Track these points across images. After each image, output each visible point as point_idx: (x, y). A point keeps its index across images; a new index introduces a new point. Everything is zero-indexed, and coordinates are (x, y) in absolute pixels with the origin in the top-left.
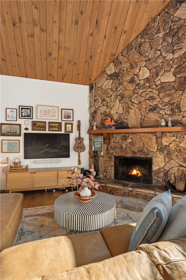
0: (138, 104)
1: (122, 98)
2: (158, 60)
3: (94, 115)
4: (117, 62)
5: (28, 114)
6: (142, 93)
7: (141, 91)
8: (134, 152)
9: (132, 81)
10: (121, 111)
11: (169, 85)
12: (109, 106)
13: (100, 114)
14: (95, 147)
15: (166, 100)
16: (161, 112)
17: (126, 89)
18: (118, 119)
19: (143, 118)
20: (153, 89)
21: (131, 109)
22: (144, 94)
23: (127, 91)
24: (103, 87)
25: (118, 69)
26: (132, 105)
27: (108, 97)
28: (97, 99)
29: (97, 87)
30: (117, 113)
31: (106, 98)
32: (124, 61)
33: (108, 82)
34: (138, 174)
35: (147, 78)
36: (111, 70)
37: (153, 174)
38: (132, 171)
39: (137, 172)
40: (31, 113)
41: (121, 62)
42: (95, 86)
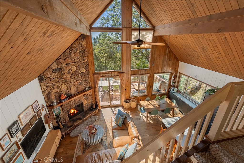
0: (73, 83)
1: (65, 82)
2: (79, 63)
3: (49, 96)
4: (59, 62)
5: (16, 128)
6: (75, 78)
7: (74, 77)
8: (76, 104)
9: (69, 72)
10: (66, 88)
11: (84, 74)
12: (59, 88)
13: (53, 94)
14: (55, 113)
15: (84, 79)
16: (83, 84)
17: (66, 77)
18: (66, 93)
19: (77, 89)
20: (79, 76)
21: (71, 86)
22: (76, 78)
23: (67, 78)
24: (51, 77)
25: (60, 66)
26: (71, 84)
27: (56, 83)
28: (49, 85)
29: (46, 78)
30: (64, 90)
31: (56, 84)
32: (63, 62)
33: (54, 74)
34: (75, 111)
35: (76, 71)
36: (55, 67)
37: (84, 107)
38: (71, 111)
39: (74, 110)
40: (18, 126)
41: (61, 62)
42: (45, 77)
